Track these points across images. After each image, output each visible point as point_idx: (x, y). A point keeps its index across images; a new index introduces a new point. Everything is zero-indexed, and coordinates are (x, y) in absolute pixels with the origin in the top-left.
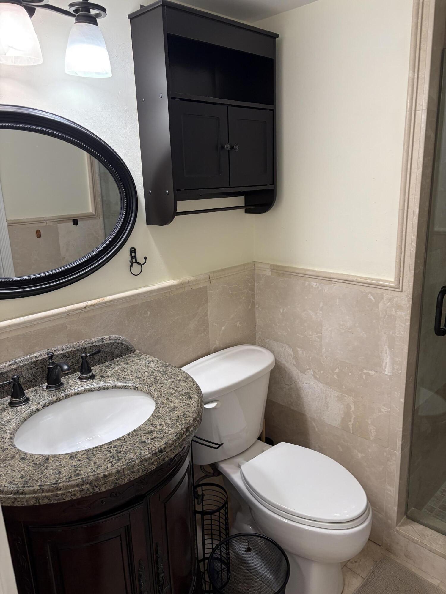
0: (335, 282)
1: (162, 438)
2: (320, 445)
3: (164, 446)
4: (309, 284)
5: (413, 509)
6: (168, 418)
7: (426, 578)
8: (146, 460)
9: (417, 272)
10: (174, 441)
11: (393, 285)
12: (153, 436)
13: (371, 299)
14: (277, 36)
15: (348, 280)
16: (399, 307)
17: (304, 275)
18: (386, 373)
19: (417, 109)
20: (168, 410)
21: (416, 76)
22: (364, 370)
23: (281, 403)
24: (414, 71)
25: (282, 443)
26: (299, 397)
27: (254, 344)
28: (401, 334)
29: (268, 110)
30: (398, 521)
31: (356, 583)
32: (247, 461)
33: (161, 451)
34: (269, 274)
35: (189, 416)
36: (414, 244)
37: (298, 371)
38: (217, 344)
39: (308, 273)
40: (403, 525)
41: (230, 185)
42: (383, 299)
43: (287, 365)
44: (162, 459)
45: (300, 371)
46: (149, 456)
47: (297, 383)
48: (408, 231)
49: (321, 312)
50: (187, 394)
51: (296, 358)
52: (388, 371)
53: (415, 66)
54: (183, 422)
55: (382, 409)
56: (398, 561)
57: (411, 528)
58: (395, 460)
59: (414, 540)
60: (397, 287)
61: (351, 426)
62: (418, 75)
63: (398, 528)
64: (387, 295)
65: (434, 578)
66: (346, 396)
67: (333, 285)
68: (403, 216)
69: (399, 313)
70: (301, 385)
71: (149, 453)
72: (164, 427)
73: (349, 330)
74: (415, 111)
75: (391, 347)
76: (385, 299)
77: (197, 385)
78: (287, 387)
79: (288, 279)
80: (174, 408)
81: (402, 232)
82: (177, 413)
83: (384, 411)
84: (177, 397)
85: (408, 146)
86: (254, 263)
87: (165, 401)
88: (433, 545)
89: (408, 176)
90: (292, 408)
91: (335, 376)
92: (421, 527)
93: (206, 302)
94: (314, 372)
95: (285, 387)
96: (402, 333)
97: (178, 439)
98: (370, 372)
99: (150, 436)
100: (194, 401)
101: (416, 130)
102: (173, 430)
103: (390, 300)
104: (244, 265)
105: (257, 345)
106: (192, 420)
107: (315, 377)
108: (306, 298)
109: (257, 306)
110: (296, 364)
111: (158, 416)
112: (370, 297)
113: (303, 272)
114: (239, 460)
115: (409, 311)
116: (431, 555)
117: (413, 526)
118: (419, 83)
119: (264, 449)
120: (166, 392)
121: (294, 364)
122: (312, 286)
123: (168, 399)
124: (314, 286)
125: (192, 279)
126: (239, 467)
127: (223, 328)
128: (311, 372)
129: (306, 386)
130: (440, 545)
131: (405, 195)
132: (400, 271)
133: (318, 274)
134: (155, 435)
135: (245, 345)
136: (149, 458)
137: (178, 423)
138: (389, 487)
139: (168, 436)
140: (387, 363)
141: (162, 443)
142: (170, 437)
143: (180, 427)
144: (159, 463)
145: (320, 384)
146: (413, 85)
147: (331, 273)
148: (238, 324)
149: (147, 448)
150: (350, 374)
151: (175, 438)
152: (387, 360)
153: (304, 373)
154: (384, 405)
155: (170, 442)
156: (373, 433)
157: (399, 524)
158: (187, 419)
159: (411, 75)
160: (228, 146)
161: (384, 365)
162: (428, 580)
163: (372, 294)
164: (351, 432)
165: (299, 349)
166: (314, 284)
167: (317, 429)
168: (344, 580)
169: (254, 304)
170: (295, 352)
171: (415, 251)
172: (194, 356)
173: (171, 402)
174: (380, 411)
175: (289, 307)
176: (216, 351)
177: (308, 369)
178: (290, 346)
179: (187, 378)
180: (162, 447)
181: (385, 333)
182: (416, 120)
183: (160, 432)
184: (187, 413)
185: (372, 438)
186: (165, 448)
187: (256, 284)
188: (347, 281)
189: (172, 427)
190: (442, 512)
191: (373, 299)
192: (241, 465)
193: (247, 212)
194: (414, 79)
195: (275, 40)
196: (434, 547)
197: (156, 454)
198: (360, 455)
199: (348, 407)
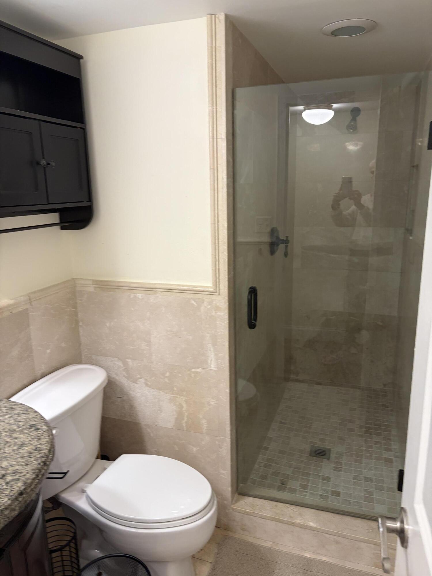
0: (159, 292)
1: (18, 479)
2: (156, 449)
3: (23, 487)
4: (135, 296)
5: (242, 485)
6: (18, 456)
7: (260, 544)
8: (6, 508)
9: (230, 277)
10: (34, 479)
11: (211, 290)
12: (8, 480)
13: (193, 304)
14: (81, 57)
15: (172, 289)
16: (218, 309)
17: (129, 288)
18: (212, 369)
19: (218, 138)
20: (15, 448)
21: (215, 110)
22: (193, 369)
23: (114, 418)
24: (213, 105)
25: (123, 456)
26: (132, 407)
27: (80, 362)
28: (222, 332)
29: (79, 128)
30: (232, 500)
31: (205, 569)
32: (91, 483)
33: (21, 494)
34: (92, 289)
35: (43, 449)
36: (226, 253)
37: (129, 382)
38: (44, 368)
39: (132, 285)
40: (236, 502)
41: (48, 202)
42: (203, 302)
43: (117, 378)
44: (23, 502)
45: (131, 381)
46: (9, 502)
47: (128, 394)
48: (220, 242)
49: (148, 322)
50: (32, 426)
51: (127, 370)
52: (213, 367)
53: (213, 101)
54: (38, 456)
55: (211, 402)
56: (236, 537)
57: (243, 502)
58: (226, 446)
59: (247, 512)
60: (214, 291)
61: (184, 424)
62: (216, 108)
63: (233, 507)
64: (207, 299)
65: (267, 541)
66: (177, 397)
67: (158, 294)
68: (215, 229)
69: (218, 313)
70: (133, 394)
71: (9, 499)
72: (17, 467)
73: (176, 335)
74: (217, 139)
75: (214, 345)
76: (205, 302)
77: (40, 414)
78: (119, 400)
79: (112, 293)
80: (22, 445)
81: (215, 243)
82: (27, 448)
83: (213, 403)
84: (22, 432)
85: (214, 169)
86: (74, 279)
87: (8, 439)
88: (264, 511)
89: (216, 194)
90: (126, 419)
91: (166, 380)
92: (251, 499)
93: (28, 325)
94: (146, 380)
95: (116, 400)
96: (222, 330)
97: (37, 476)
98: (198, 370)
99: (3, 481)
100: (43, 432)
101: (219, 155)
102: (29, 468)
103: (210, 303)
104: (64, 283)
105: (83, 363)
106: (47, 452)
107: (147, 385)
108: (133, 309)
109: (81, 324)
110: (127, 376)
111: (5, 457)
112: (193, 302)
113: (128, 285)
114: (81, 484)
115: (227, 311)
116: (262, 521)
117: (244, 500)
118: (218, 116)
119: (105, 467)
120: (6, 430)
121: (125, 376)
122: (138, 298)
123: (11, 436)
124: (140, 297)
125: (11, 302)
126: (83, 491)
127: (48, 351)
128: (143, 380)
129: (138, 395)
130: (269, 510)
131: (215, 211)
132: (216, 277)
133: (143, 286)
134: (9, 478)
135: (73, 365)
136: (10, 505)
137: (33, 459)
138: (222, 471)
139: (24, 475)
140: (211, 359)
141: (20, 484)
142: (28, 476)
143: (36, 462)
144: (20, 507)
145: (152, 391)
146: (213, 117)
147: (156, 284)
148: (63, 345)
149: (4, 495)
150: (180, 375)
151: (34, 476)
152: (212, 356)
153: (136, 383)
154: (212, 398)
155: (29, 481)
156: (205, 426)
157: (233, 502)
158: (41, 452)
159: (211, 108)
160: (43, 162)
161: (209, 361)
162: (262, 544)
163: (194, 300)
164: (185, 429)
165: (129, 360)
166: (140, 296)
167: (152, 435)
168: (195, 571)
169: (77, 322)
170: (125, 363)
171: (227, 259)
172: (20, 386)
173: (16, 438)
174: (209, 404)
175: (116, 320)
176: (43, 376)
177: (139, 378)
178: (119, 359)
179: (27, 410)
180: (21, 489)
181: (208, 333)
182: (218, 146)
183: (14, 473)
184: (39, 446)
185: (204, 431)
186: (25, 489)
187: (79, 301)
188: (170, 290)
189: (27, 465)
190: (263, 481)
191: (195, 304)
192: (85, 489)
193: (62, 228)
194: (213, 111)
195: (80, 61)
196: (265, 513)
197: (16, 499)
198: (195, 449)
199: (181, 406)
